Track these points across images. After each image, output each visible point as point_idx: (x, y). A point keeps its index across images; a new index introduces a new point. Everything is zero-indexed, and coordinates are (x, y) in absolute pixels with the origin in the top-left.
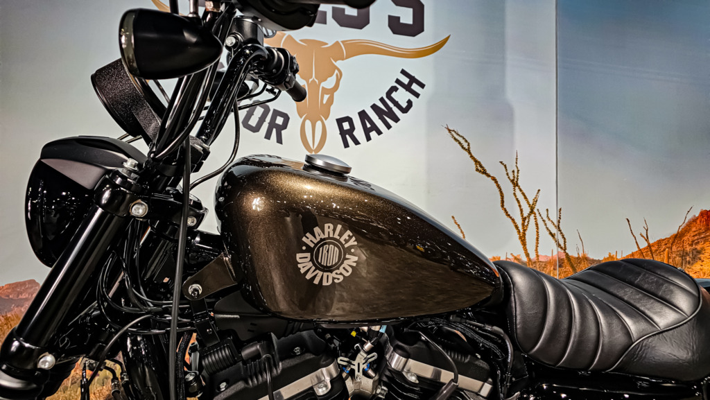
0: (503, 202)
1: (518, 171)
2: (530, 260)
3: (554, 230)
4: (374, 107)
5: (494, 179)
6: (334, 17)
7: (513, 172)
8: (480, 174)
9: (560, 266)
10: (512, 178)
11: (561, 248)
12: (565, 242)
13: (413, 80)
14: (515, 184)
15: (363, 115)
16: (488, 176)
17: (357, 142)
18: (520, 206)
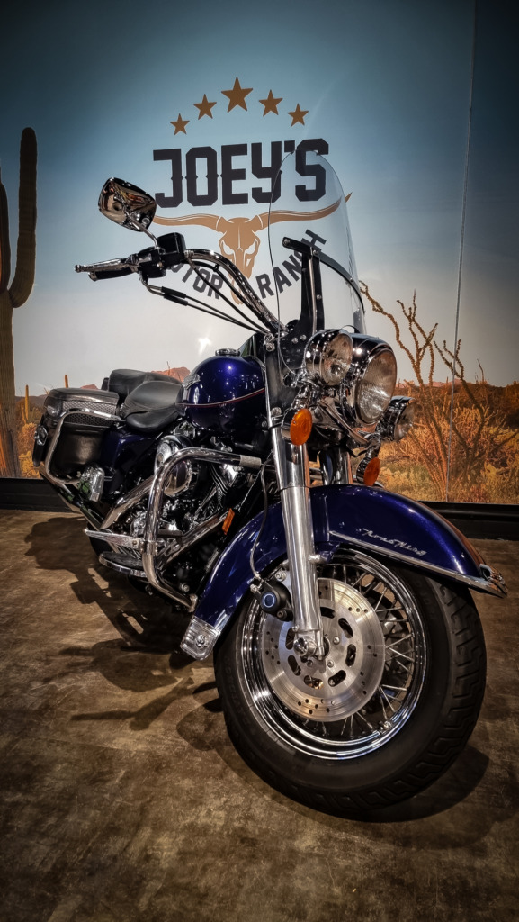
0: (398, 336)
1: (415, 308)
2: (423, 385)
3: (451, 360)
4: (285, 264)
5: (390, 316)
6: (253, 197)
7: (410, 309)
8: (377, 313)
9: (455, 392)
10: (408, 314)
11: (458, 376)
12: (462, 370)
13: (316, 237)
14: (411, 319)
15: (277, 271)
16: (385, 313)
17: (271, 293)
18: (415, 339)
